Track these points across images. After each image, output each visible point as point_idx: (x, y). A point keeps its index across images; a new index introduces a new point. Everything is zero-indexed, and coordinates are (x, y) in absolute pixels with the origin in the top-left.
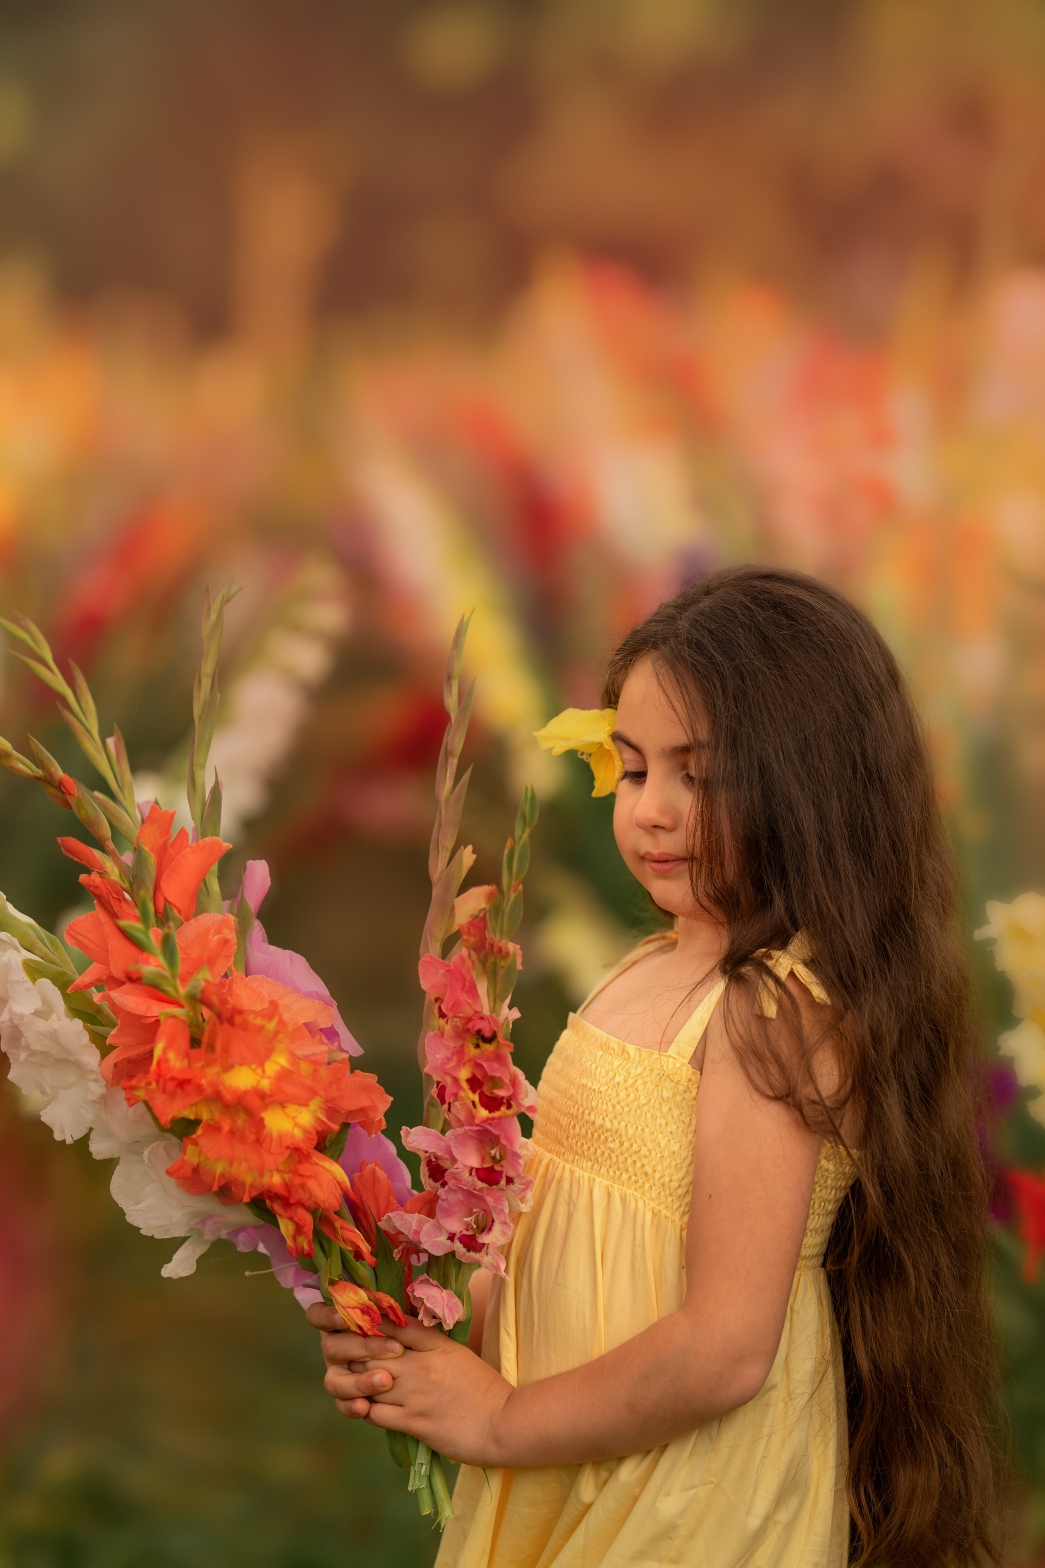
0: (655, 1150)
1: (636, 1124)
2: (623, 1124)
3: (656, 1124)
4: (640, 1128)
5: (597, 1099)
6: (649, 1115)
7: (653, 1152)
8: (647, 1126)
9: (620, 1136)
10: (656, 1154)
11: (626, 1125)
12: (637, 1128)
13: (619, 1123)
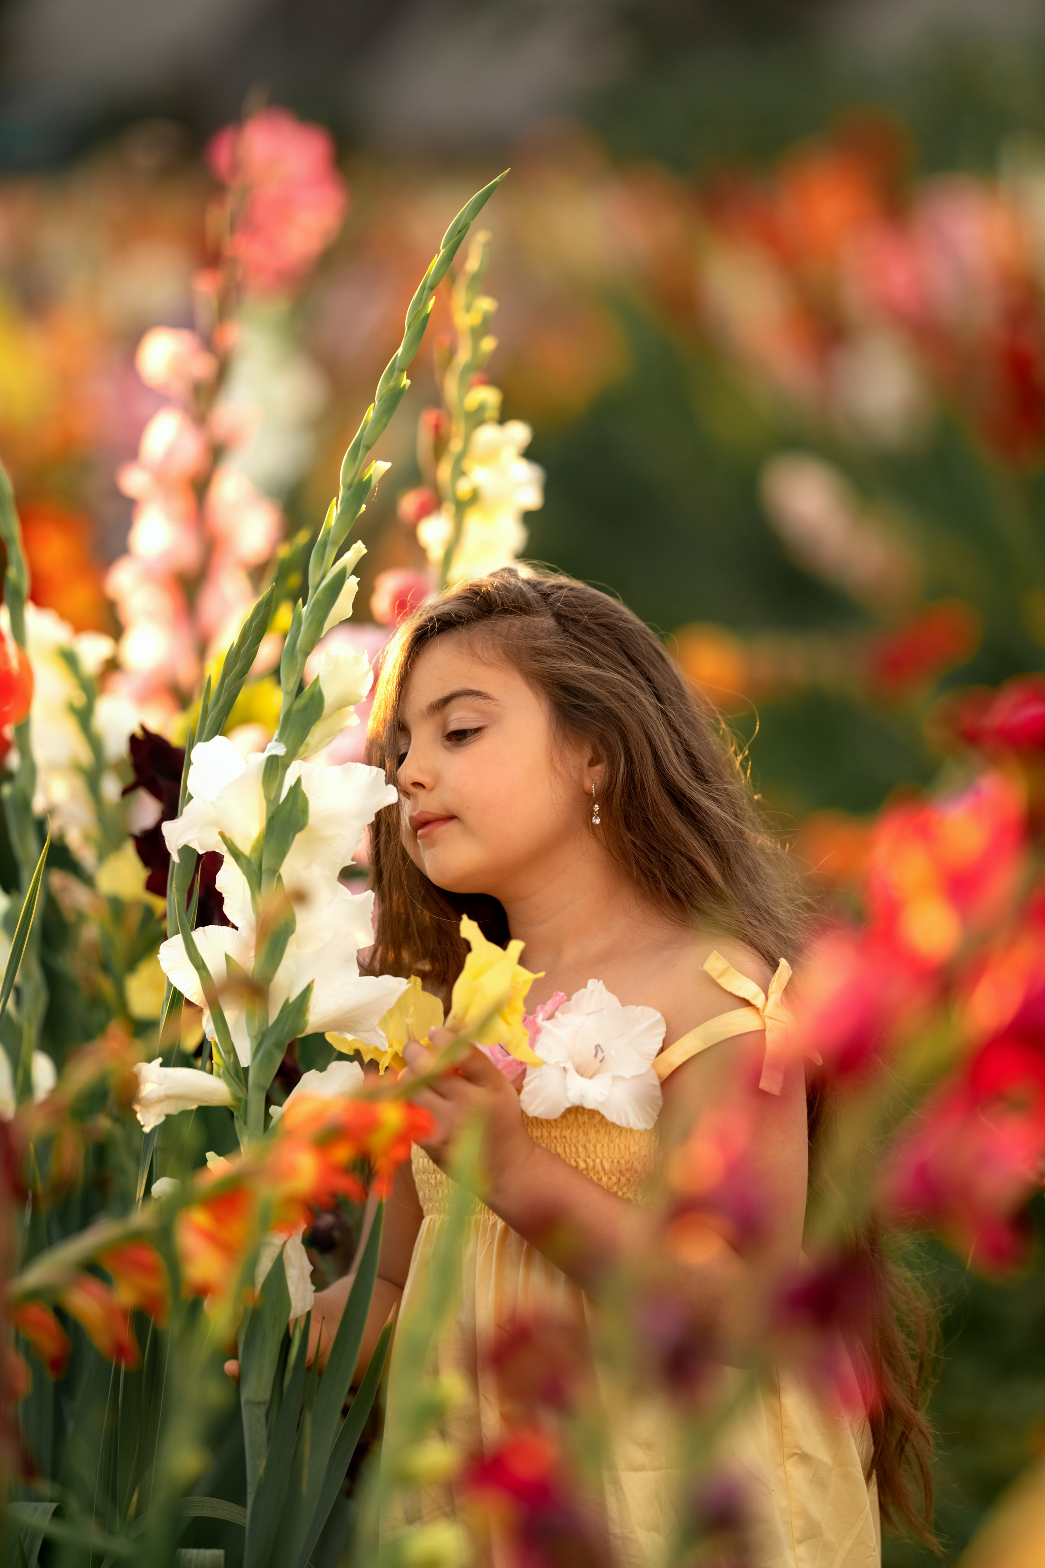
0: (633, 1177)
1: (611, 1158)
2: (598, 1161)
3: (630, 1153)
4: (615, 1161)
5: (562, 1145)
6: (622, 1146)
7: (632, 1179)
8: (622, 1157)
9: (598, 1173)
10: (635, 1179)
11: (602, 1161)
12: (613, 1161)
13: (594, 1161)
